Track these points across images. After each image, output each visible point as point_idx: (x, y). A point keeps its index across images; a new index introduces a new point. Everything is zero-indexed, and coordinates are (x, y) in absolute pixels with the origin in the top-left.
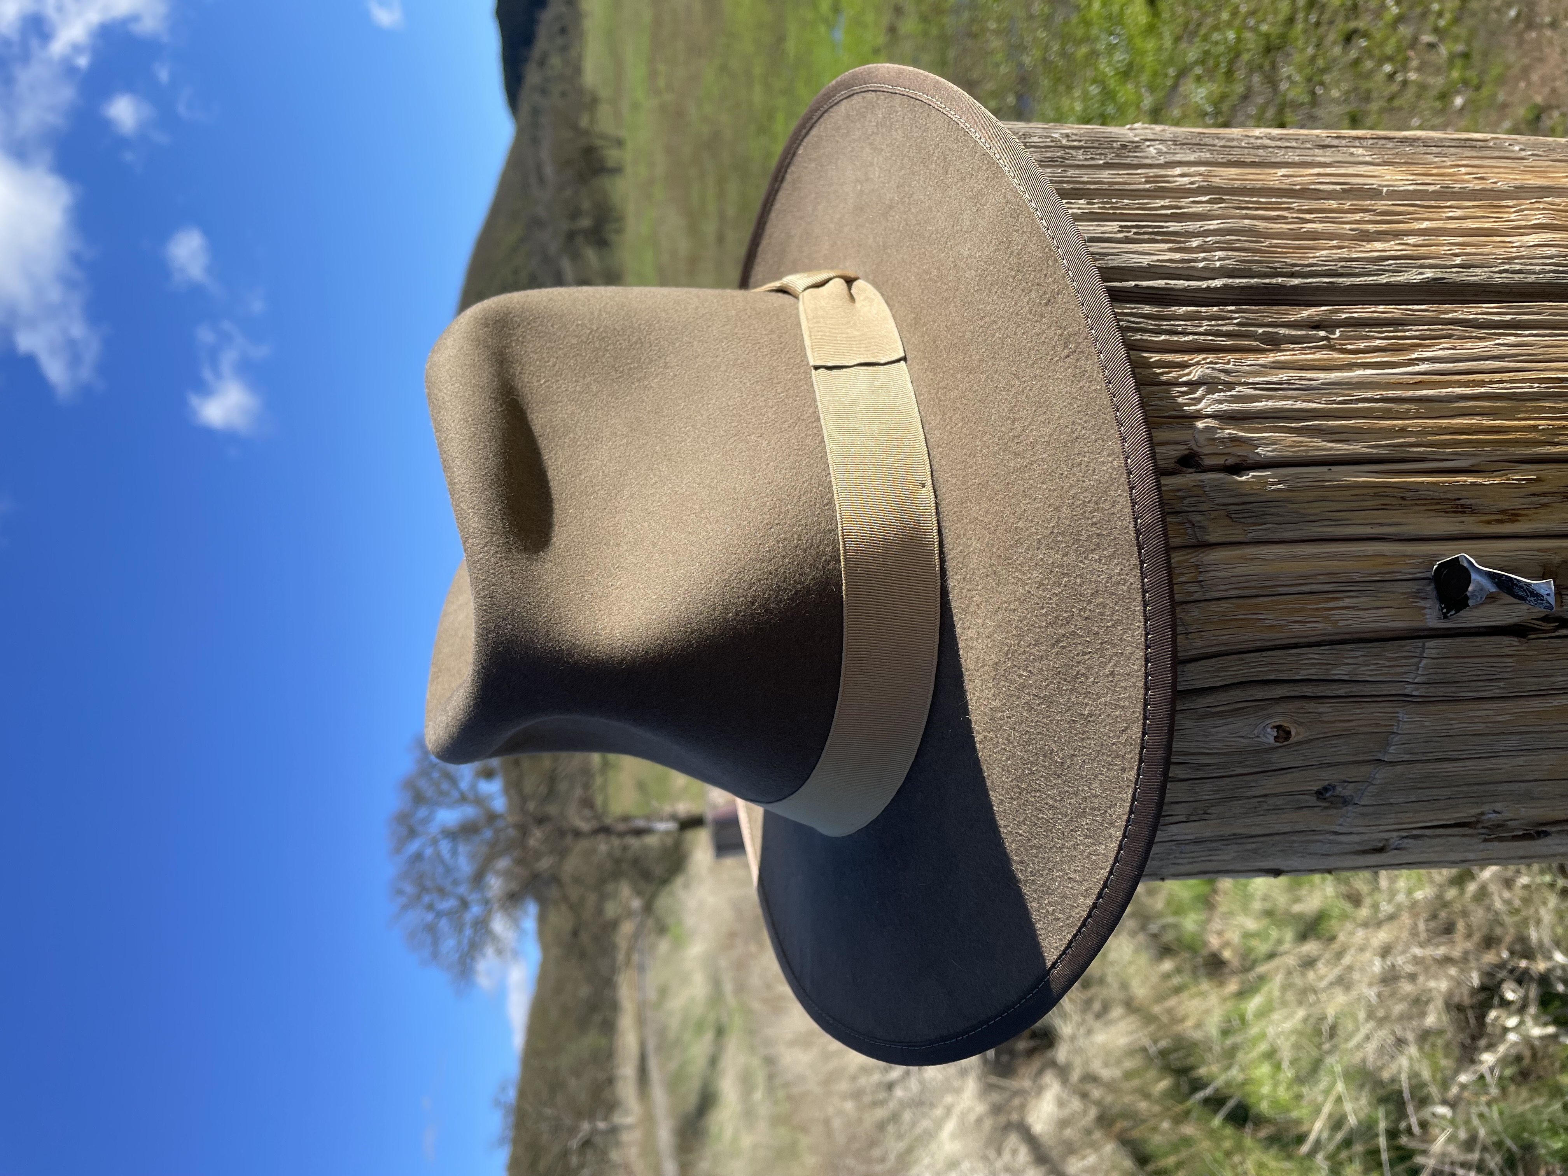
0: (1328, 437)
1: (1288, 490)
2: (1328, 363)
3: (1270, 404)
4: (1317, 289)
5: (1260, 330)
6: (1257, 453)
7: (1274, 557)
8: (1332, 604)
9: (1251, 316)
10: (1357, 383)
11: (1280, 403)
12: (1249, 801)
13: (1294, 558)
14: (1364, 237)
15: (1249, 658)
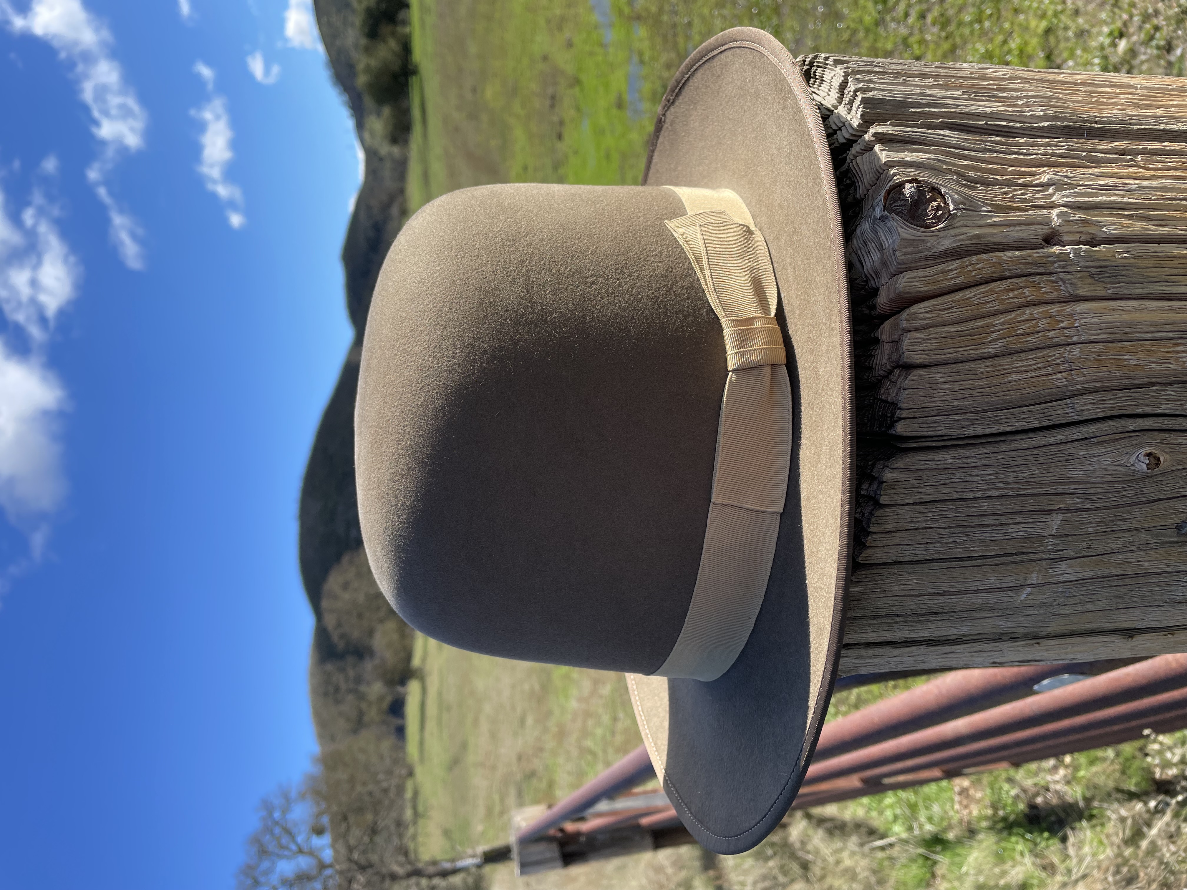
0: (1153, 222)
1: (1132, 258)
2: (1138, 175)
3: (1105, 198)
4: (1117, 130)
5: (1084, 154)
6: (1103, 231)
7: (1130, 309)
8: (1179, 348)
9: (1075, 145)
10: (1163, 188)
11: (1113, 199)
12: (1124, 534)
13: (1145, 310)
14: (1137, 106)
15: (1121, 394)
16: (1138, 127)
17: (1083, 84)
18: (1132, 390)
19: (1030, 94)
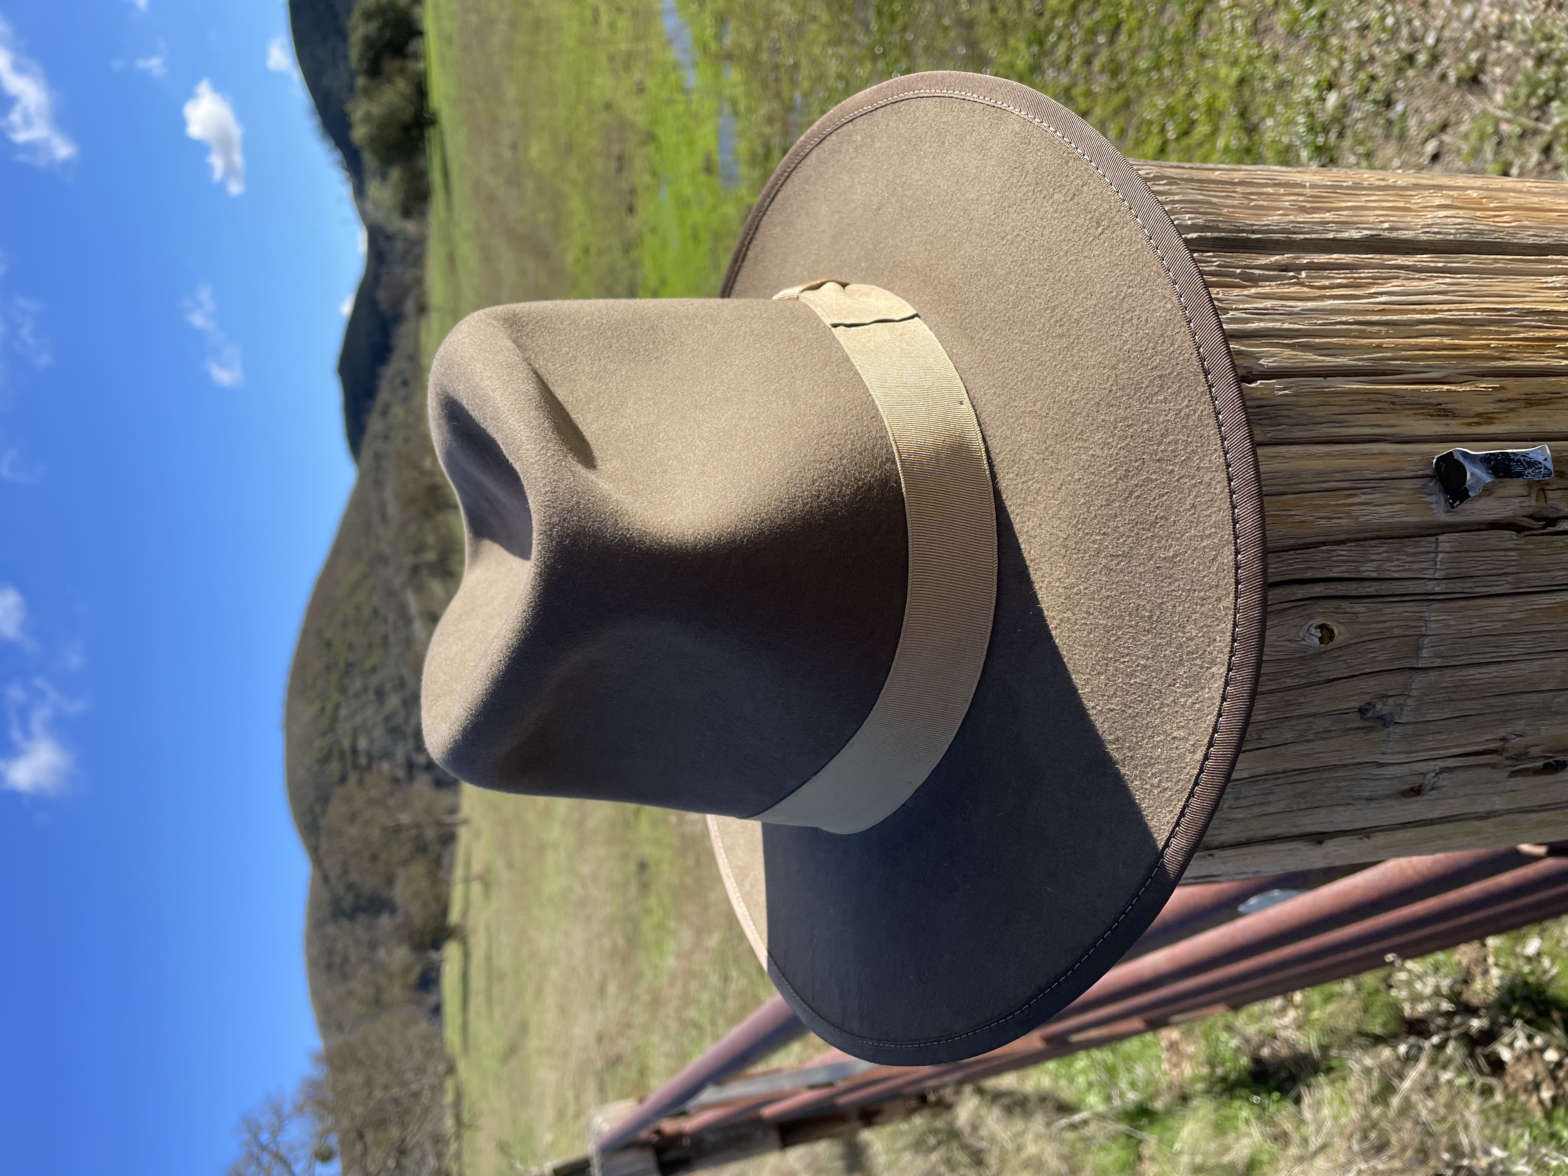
0: (1319, 352)
1: (1294, 396)
2: (1302, 295)
3: (1262, 324)
4: (1277, 241)
5: (1239, 271)
6: (1261, 364)
7: (1291, 455)
8: (1350, 501)
9: (1228, 260)
10: (1331, 310)
11: (1270, 325)
12: (1299, 722)
13: (1311, 456)
14: (1304, 210)
15: (1286, 556)
16: (1302, 236)
17: (1242, 183)
18: (1298, 552)
19: (1177, 198)
